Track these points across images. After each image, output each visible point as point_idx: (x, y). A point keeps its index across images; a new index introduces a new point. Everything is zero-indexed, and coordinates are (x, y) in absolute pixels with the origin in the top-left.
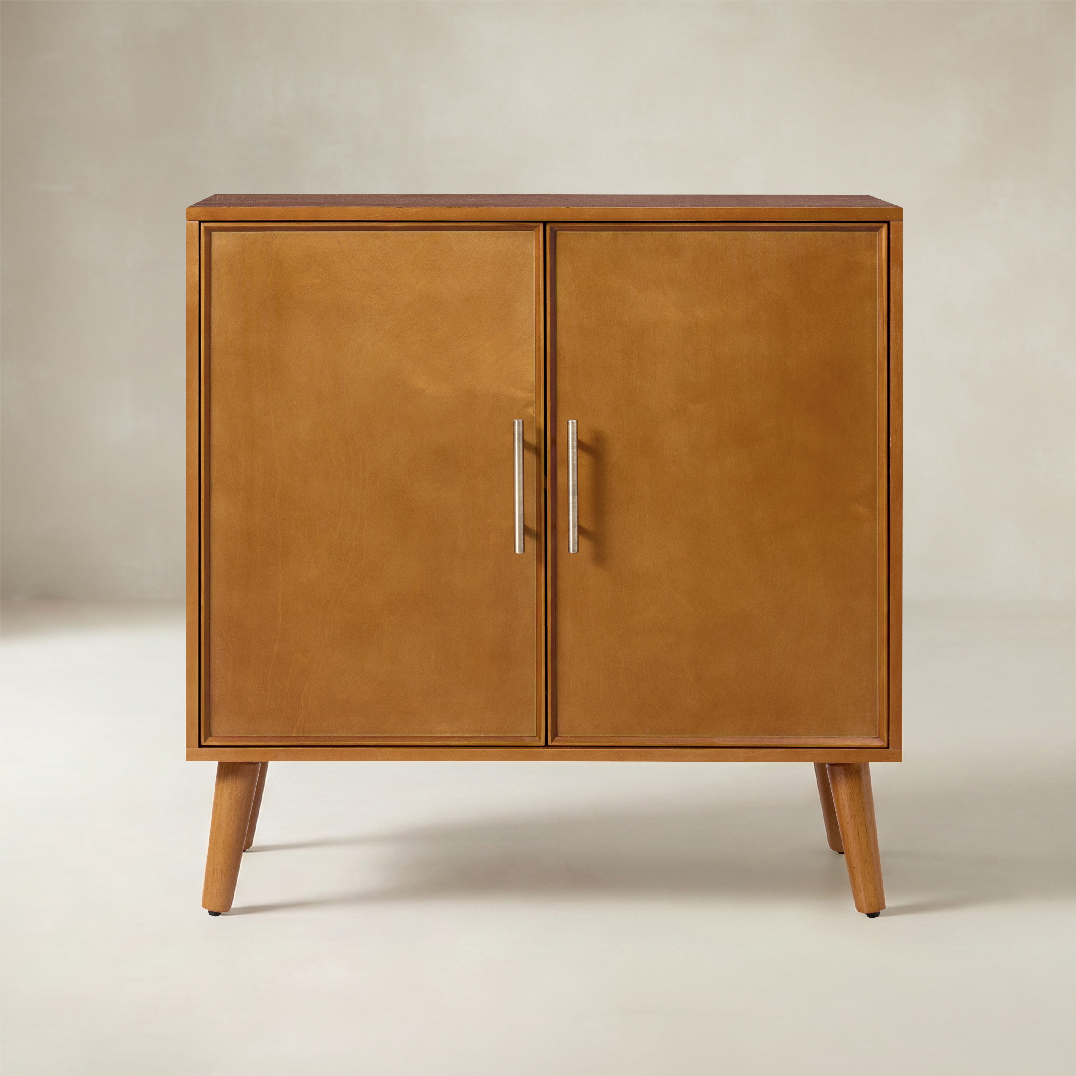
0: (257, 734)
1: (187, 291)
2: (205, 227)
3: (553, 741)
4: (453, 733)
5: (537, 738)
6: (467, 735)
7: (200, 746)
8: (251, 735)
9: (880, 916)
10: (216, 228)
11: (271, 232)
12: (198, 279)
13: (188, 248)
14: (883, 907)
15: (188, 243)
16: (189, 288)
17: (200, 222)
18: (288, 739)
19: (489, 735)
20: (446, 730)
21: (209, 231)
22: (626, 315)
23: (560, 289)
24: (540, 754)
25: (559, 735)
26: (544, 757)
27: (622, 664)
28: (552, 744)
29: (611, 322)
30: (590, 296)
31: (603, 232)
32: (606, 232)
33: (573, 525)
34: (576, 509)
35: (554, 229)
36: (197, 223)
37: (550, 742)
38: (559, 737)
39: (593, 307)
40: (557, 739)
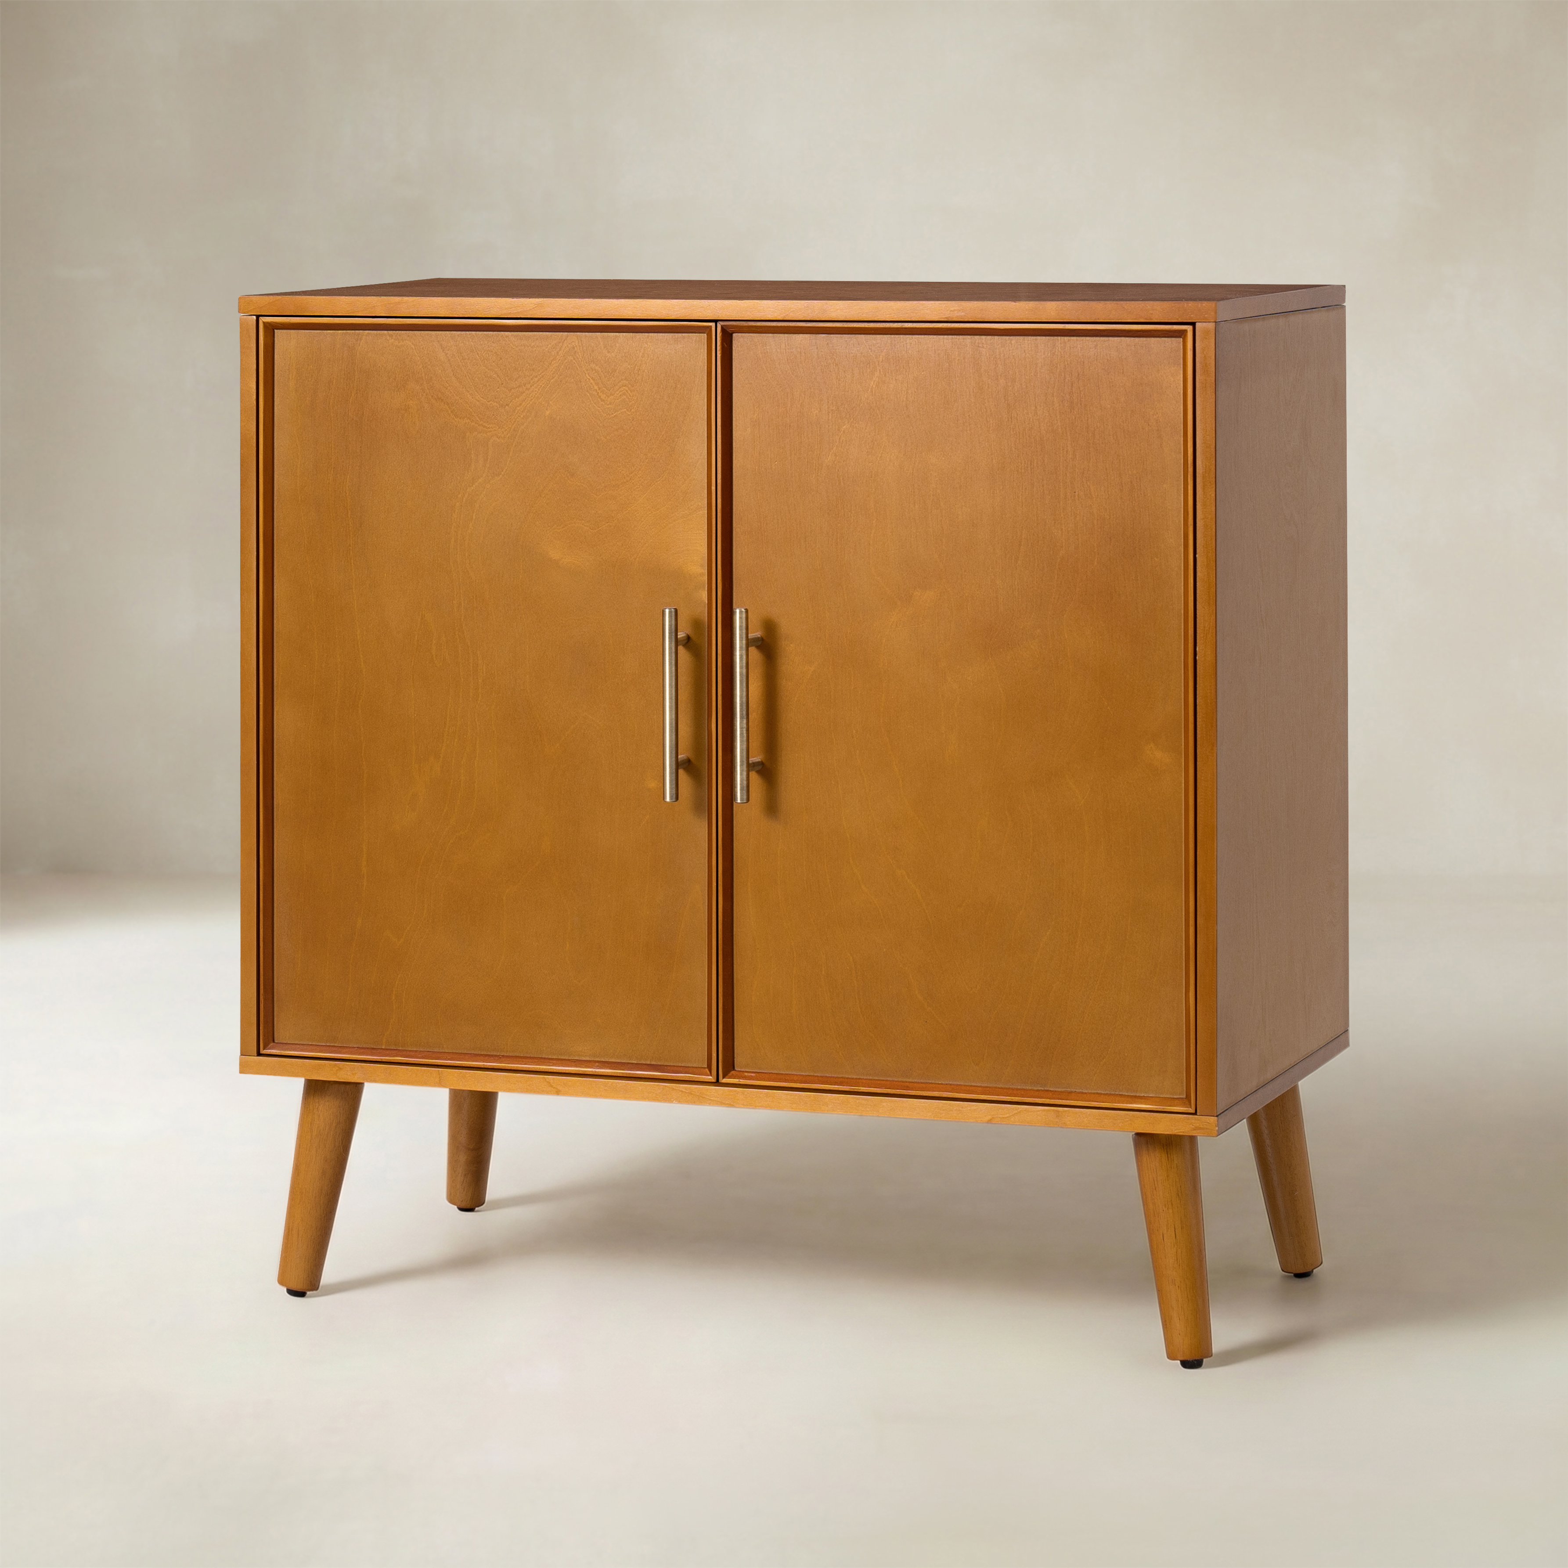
0: (335, 1043)
1: (241, 414)
2: (264, 322)
3: (727, 1077)
4: (594, 1057)
5: (707, 1070)
6: (613, 1060)
7: (259, 1054)
8: (327, 1043)
9: (1204, 1368)
10: (280, 325)
11: (353, 331)
12: (255, 397)
13: (242, 353)
14: (1209, 1354)
15: (242, 347)
16: (243, 411)
17: (258, 317)
18: (373, 1051)
19: (644, 1063)
20: (586, 1051)
21: (271, 329)
22: (829, 457)
23: (738, 418)
24: (706, 1095)
25: (736, 1069)
26: (712, 1099)
27: (823, 969)
28: (725, 1081)
29: (809, 467)
30: (780, 428)
31: (797, 335)
32: (801, 335)
33: (740, 762)
34: (745, 739)
35: (730, 330)
36: (254, 318)
37: (722, 1078)
38: (735, 1070)
39: (783, 445)
40: (733, 1075)
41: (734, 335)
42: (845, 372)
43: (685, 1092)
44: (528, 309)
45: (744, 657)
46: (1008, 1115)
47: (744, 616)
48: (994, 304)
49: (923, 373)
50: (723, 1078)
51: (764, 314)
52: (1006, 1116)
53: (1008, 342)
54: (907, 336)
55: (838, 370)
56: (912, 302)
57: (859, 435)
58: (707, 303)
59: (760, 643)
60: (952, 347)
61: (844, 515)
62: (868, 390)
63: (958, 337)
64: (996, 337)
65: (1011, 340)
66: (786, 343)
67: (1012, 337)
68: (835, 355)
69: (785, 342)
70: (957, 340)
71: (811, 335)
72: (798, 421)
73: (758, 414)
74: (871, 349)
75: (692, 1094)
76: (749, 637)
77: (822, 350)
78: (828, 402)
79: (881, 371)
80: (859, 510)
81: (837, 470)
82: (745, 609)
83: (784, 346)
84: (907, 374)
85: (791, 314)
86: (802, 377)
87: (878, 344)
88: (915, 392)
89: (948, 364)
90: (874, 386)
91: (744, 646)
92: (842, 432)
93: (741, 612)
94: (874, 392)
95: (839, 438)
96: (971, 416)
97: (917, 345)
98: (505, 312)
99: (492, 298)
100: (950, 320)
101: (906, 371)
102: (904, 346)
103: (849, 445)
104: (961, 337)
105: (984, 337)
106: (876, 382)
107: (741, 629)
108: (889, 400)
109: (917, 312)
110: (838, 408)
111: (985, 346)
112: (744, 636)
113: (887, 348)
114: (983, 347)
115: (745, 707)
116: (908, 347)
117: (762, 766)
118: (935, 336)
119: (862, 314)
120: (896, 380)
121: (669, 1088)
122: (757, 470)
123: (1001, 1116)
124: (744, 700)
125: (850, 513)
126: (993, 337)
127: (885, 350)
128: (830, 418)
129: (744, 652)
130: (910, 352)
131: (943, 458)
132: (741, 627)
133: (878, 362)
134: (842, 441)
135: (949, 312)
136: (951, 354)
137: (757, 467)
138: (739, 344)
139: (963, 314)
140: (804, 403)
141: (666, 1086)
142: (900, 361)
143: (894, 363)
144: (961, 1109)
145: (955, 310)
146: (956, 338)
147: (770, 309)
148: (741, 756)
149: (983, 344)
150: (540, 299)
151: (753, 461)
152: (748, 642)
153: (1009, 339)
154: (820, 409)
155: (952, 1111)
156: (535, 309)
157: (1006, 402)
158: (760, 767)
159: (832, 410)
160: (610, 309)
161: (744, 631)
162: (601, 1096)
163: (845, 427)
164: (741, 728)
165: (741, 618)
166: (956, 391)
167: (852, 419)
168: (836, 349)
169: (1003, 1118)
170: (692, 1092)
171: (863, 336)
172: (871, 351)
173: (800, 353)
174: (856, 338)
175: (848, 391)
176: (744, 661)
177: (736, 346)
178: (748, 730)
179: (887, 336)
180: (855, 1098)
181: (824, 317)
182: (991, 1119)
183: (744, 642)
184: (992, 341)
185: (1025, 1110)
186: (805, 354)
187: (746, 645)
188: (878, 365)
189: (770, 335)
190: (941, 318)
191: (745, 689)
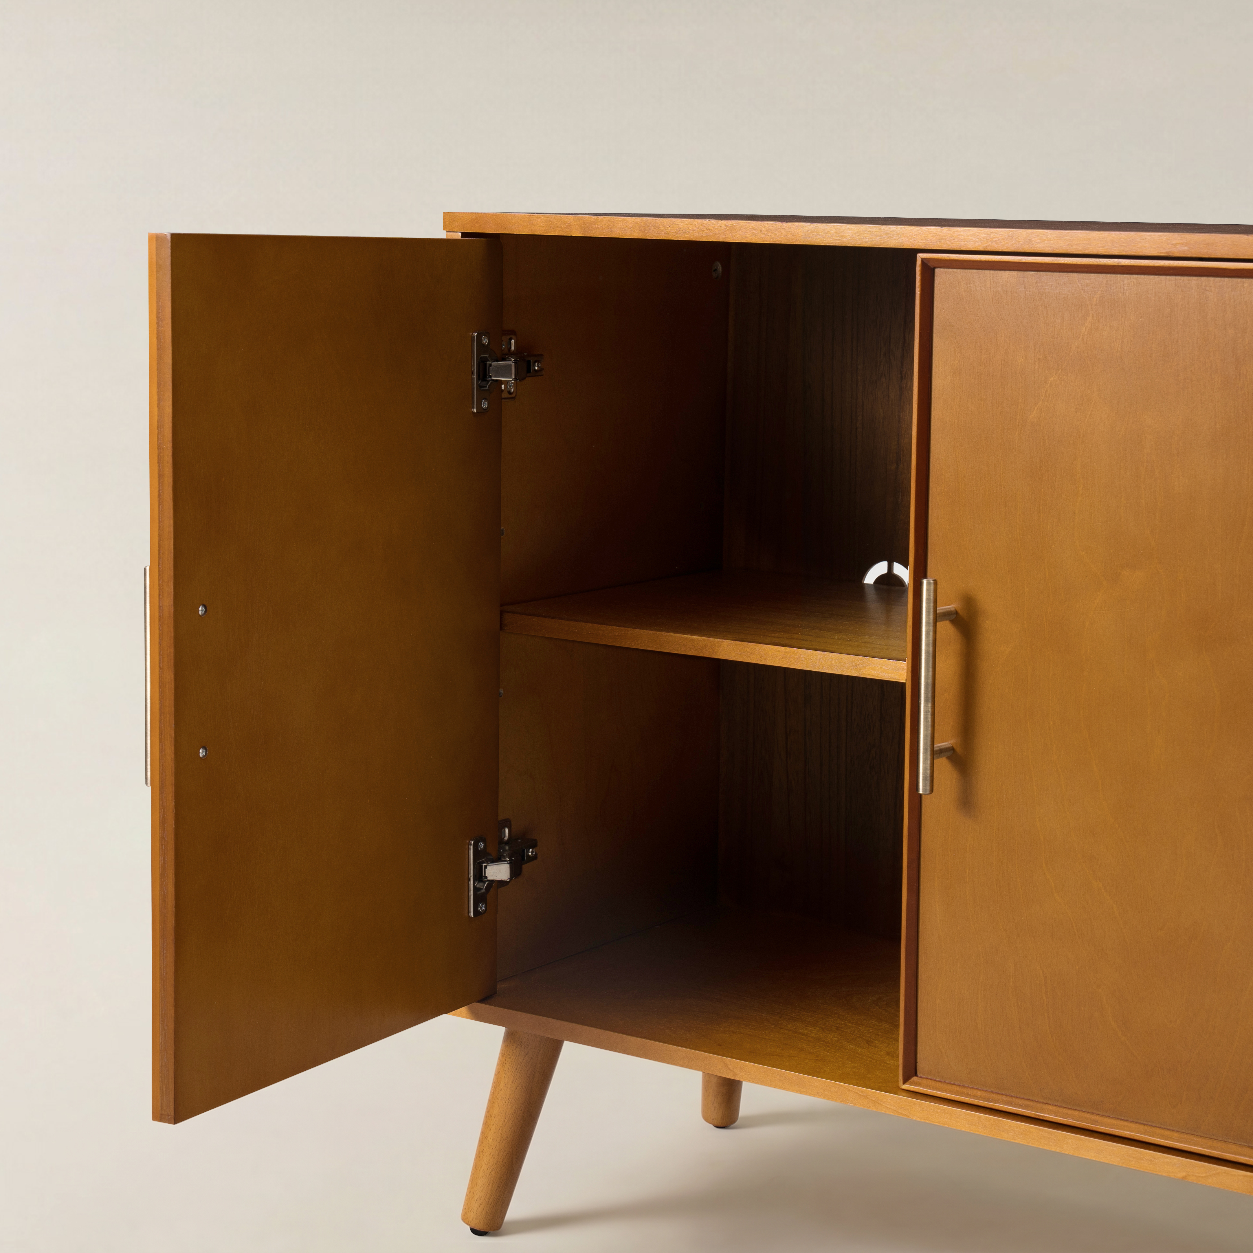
22: (1034, 412)
23: (937, 365)
24: (881, 1101)
25: (918, 1074)
26: (888, 1106)
27: (1011, 980)
28: (905, 1087)
29: (1012, 422)
30: (982, 378)
31: (1003, 271)
32: (1008, 272)
33: (924, 749)
34: (930, 723)
35: (931, 264)
36: (459, 235)
37: (902, 1084)
38: (917, 1076)
39: (985, 397)
40: (914, 1081)
41: (937, 270)
42: (1054, 315)
43: (861, 1095)
44: (720, 232)
45: (931, 634)
46: (1204, 1175)
47: (932, 587)
48: (1223, 238)
49: (1141, 319)
50: (904, 1084)
51: (964, 243)
52: (1202, 1175)
53: (1240, 285)
54: (1125, 276)
55: (1047, 313)
56: (1129, 233)
57: (1067, 389)
58: (904, 229)
59: (953, 617)
60: (1175, 289)
61: (1048, 479)
62: (1079, 338)
63: (1182, 278)
64: (1226, 279)
65: (1243, 283)
66: (992, 281)
67: (1244, 280)
68: (1044, 296)
69: (990, 280)
70: (1181, 281)
71: (1019, 272)
72: (1001, 370)
73: (959, 361)
74: (1084, 290)
75: (868, 1098)
76: (938, 611)
77: (1031, 290)
78: (1035, 350)
79: (1095, 315)
80: (1065, 475)
81: (1042, 428)
82: (933, 580)
83: (989, 284)
84: (1123, 320)
85: (994, 244)
86: (1007, 320)
87: (1091, 284)
88: (1131, 341)
89: (1169, 310)
90: (1086, 333)
91: (931, 621)
92: (1048, 385)
93: (928, 584)
94: (1085, 340)
95: (1046, 392)
96: (1193, 371)
97: (1135, 287)
98: (697, 234)
99: (685, 219)
100: (1171, 255)
101: (1122, 317)
102: (1121, 287)
103: (1056, 400)
104: (1186, 278)
105: (1212, 279)
106: (1088, 328)
107: (928, 603)
108: (1101, 350)
109: (1133, 245)
110: (1045, 357)
111: (1213, 289)
112: (932, 610)
113: (1101, 289)
114: (1211, 291)
115: (930, 689)
116: (1126, 288)
117: (952, 751)
118: (1156, 277)
119: (1072, 246)
120: (1110, 326)
121: (844, 1088)
122: (956, 423)
123: (1197, 1175)
124: (930, 680)
125: (1054, 478)
126: (1222, 279)
127: (1099, 292)
128: (1036, 367)
129: (931, 628)
130: (1127, 294)
131: (1160, 420)
132: (928, 599)
133: (1092, 306)
134: (1049, 395)
135: (1170, 245)
136: (1173, 298)
137: (956, 421)
138: (941, 280)
139: (1186, 248)
140: (1009, 350)
141: (842, 1086)
142: (1116, 305)
143: (1108, 307)
144: (1153, 1160)
145: (1177, 243)
146: (1181, 279)
147: (971, 238)
148: (925, 744)
149: (1211, 287)
150: (732, 221)
151: (952, 414)
152: (936, 617)
153: (1241, 281)
154: (1026, 357)
155: (1143, 1160)
156: (727, 232)
157: (1234, 356)
158: (950, 753)
159: (1039, 359)
160: (803, 234)
161: (932, 605)
162: (776, 1086)
163: (1052, 379)
164: (926, 712)
165: (928, 590)
166: (1177, 341)
167: (1060, 371)
168: (1046, 289)
169: (1200, 1177)
170: (868, 1096)
171: (1075, 274)
172: (1084, 292)
173: (1007, 292)
174: (1067, 277)
175: (1057, 338)
176: (931, 638)
177: (938, 283)
178: (933, 714)
179: (1103, 275)
180: (1038, 1129)
181: (1029, 248)
182: (1186, 1176)
183: (931, 617)
184: (1221, 283)
185: (1225, 1173)
186: (1012, 293)
187: (934, 620)
188: (1091, 308)
189: (975, 271)
190: (1161, 253)
191: (931, 670)
